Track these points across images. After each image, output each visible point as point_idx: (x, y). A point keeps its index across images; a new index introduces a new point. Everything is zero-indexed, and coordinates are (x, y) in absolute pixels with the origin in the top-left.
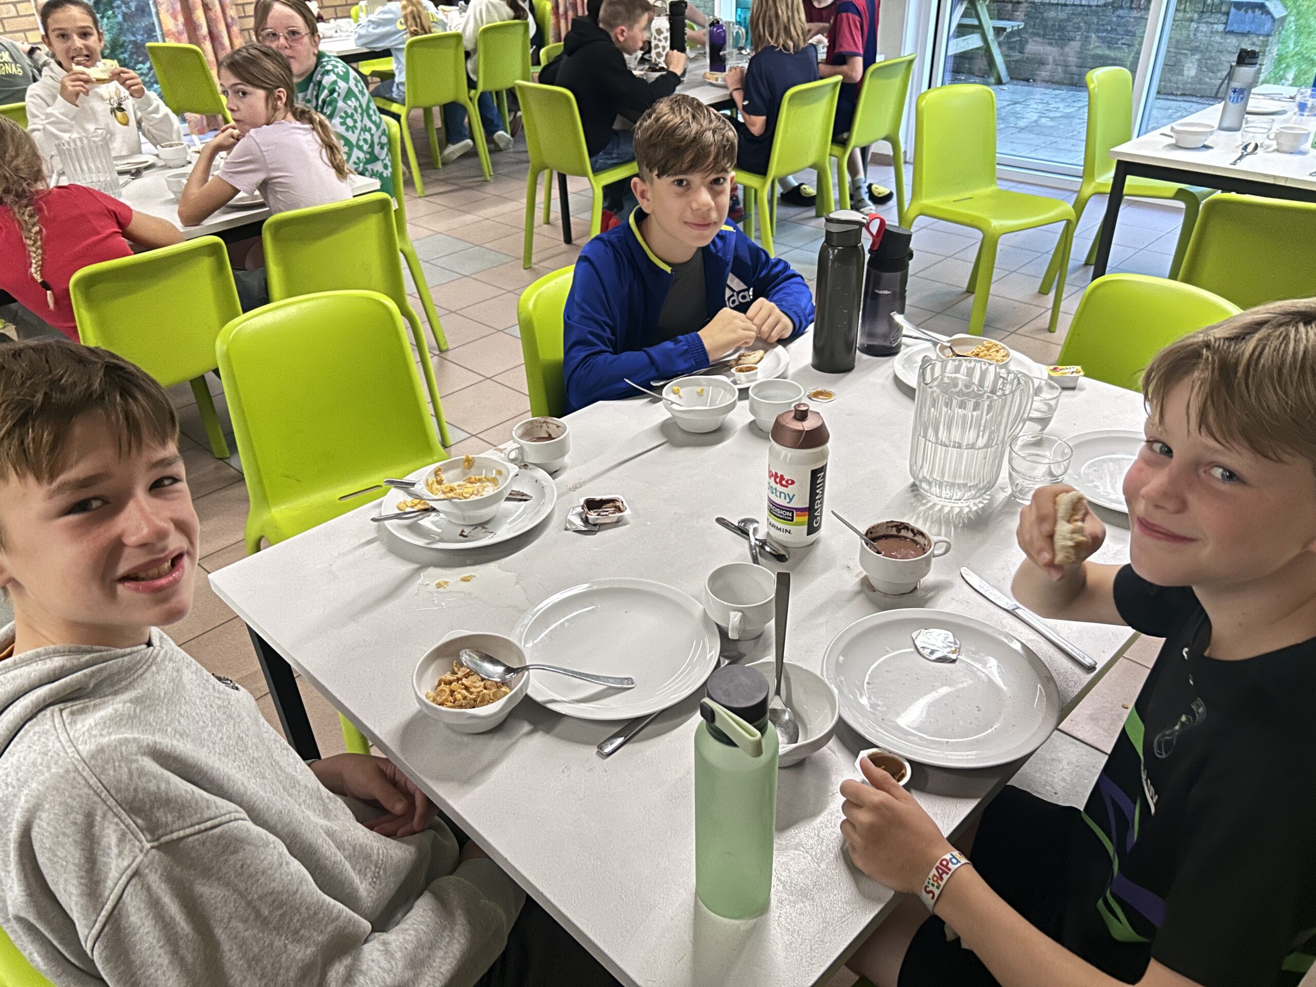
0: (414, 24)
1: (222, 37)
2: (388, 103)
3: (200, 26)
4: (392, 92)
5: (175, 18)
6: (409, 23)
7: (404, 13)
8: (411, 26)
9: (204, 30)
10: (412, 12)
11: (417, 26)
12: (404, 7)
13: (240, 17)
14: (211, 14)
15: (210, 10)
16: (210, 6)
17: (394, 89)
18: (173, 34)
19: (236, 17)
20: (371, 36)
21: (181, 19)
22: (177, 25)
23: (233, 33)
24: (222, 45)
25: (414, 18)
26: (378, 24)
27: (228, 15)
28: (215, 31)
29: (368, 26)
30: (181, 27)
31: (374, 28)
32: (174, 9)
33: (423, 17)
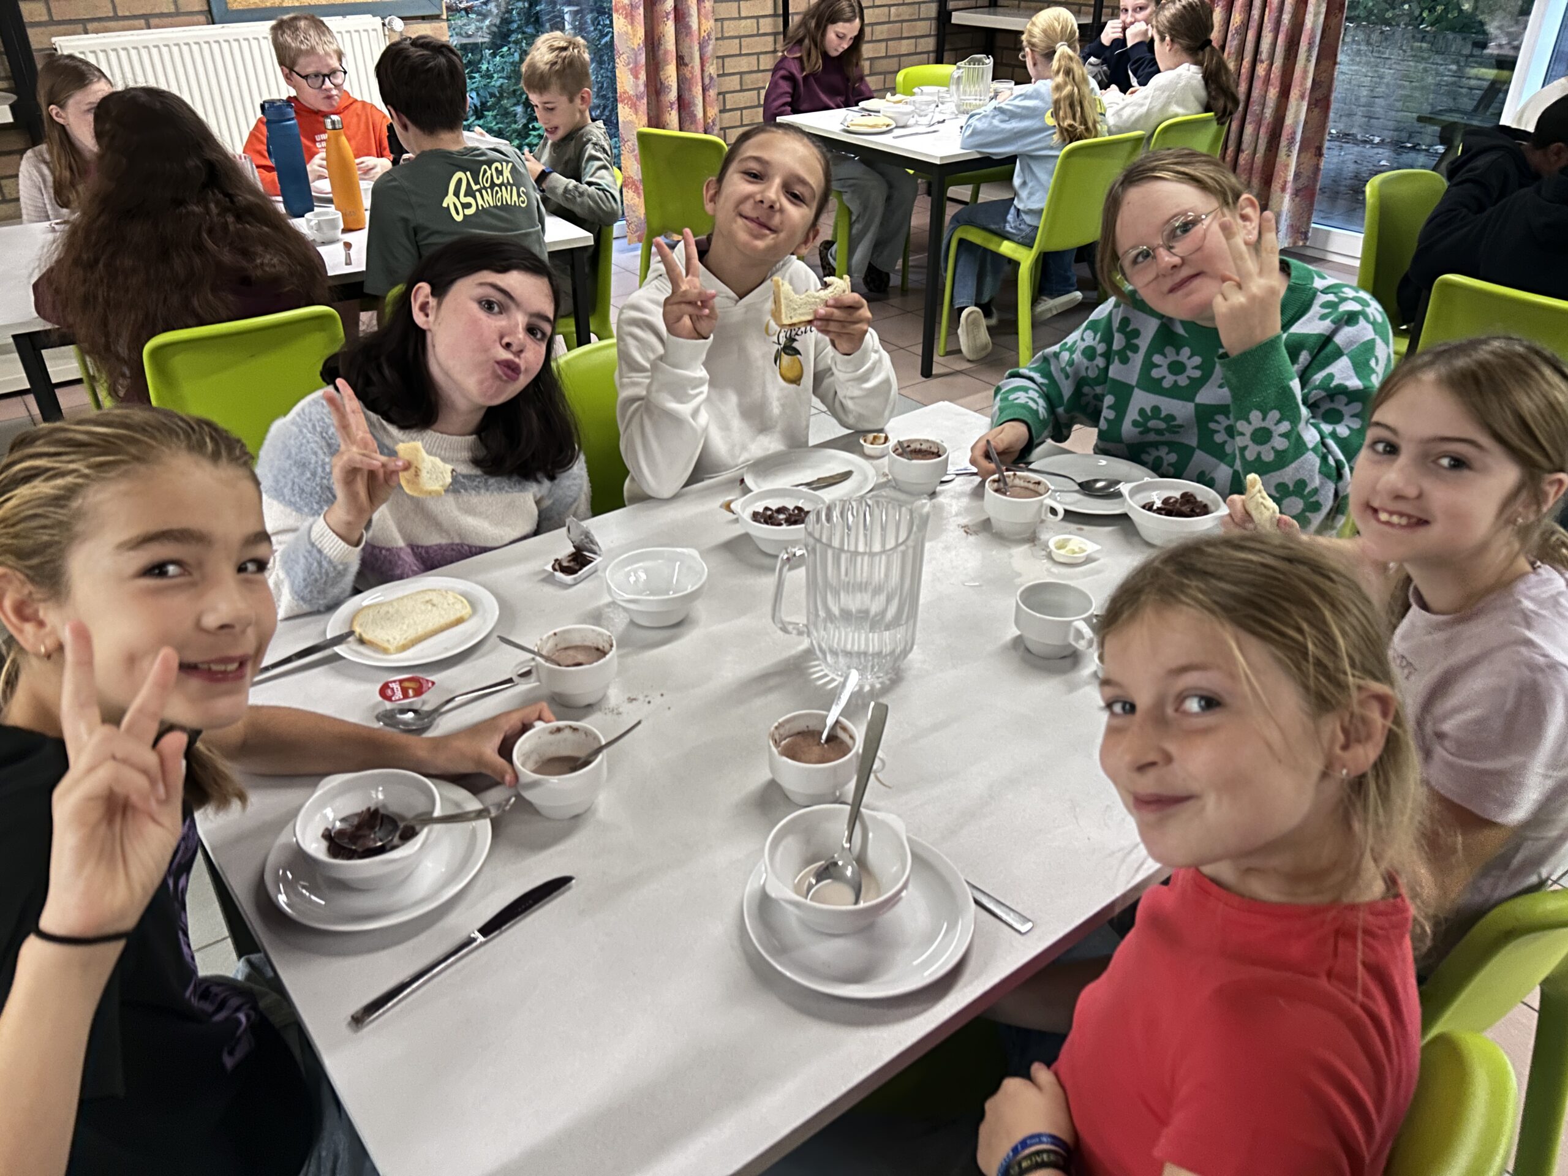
0: (1069, 114)
1: (695, 105)
2: (996, 239)
3: (669, 88)
4: (1005, 221)
5: (636, 77)
6: (1061, 113)
7: (1056, 96)
8: (1065, 118)
9: (673, 95)
10: (1071, 95)
11: (1074, 119)
12: (1058, 88)
13: (719, 76)
14: (686, 71)
15: (686, 65)
16: (687, 60)
17: (1010, 217)
18: (629, 98)
19: (715, 76)
20: (997, 133)
21: (643, 76)
22: (637, 86)
23: (707, 99)
24: (693, 116)
25: (1072, 106)
26: (1012, 115)
27: (706, 74)
28: (686, 96)
29: (994, 117)
30: (642, 88)
31: (1003, 121)
32: (636, 63)
33: (1086, 104)
